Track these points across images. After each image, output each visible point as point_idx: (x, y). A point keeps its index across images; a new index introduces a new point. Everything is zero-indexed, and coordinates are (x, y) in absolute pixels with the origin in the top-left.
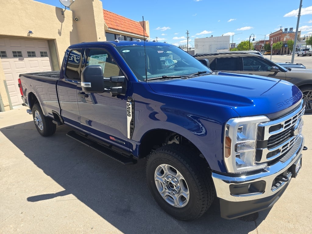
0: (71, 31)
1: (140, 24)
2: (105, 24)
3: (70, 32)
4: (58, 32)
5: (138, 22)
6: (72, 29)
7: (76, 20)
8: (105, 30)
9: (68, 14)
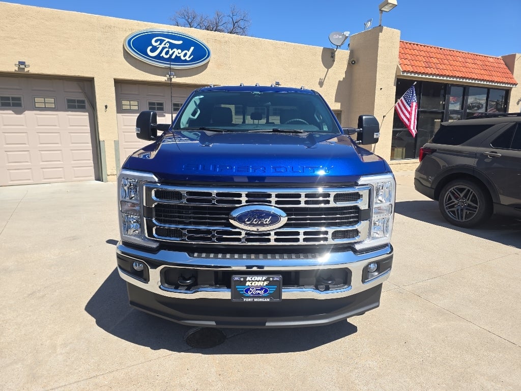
0: (342, 80)
1: (502, 62)
2: (397, 66)
3: (339, 81)
4: (319, 82)
5: (500, 57)
6: (344, 76)
7: (352, 62)
8: (397, 76)
9: (343, 56)
